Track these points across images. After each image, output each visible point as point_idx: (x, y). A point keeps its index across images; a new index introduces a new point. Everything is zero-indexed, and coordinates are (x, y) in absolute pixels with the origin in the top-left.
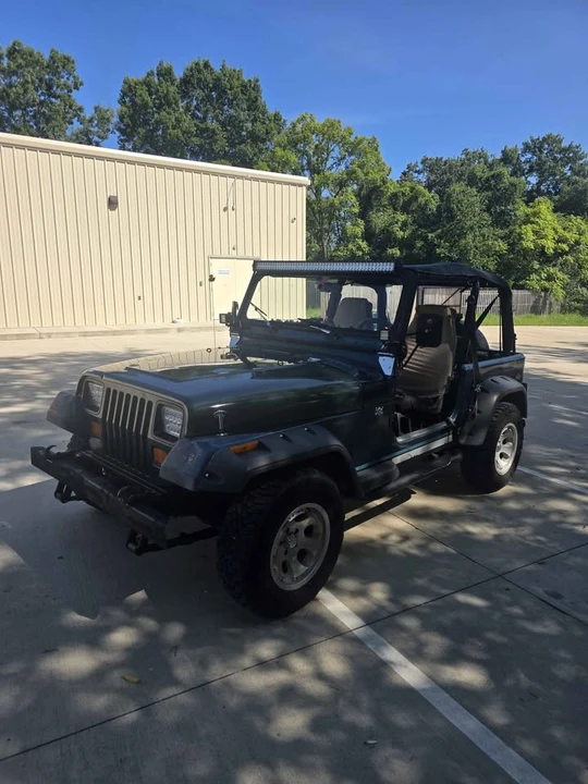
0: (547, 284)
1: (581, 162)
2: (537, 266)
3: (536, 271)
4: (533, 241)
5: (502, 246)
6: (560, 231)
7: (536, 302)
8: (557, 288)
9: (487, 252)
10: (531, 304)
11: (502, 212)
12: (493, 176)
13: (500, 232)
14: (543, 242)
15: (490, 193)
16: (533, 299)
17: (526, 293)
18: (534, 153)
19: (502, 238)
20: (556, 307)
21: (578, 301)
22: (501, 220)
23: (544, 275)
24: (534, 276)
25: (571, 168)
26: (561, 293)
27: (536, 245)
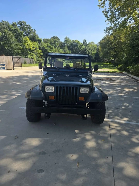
0: (32, 57)
1: (31, 29)
2: (29, 53)
3: (29, 54)
4: (28, 47)
5: (21, 47)
6: (33, 45)
7: (31, 61)
8: (34, 57)
9: (18, 49)
10: (30, 61)
11: (19, 39)
12: (15, 29)
13: (20, 44)
14: (30, 47)
15: (16, 34)
16: (30, 60)
17: (28, 59)
18: (20, 25)
19: (20, 45)
20: (35, 62)
21: (38, 61)
22: (19, 41)
23: (31, 55)
24: (29, 55)
25: (29, 30)
26: (35, 59)
27: (29, 48)
